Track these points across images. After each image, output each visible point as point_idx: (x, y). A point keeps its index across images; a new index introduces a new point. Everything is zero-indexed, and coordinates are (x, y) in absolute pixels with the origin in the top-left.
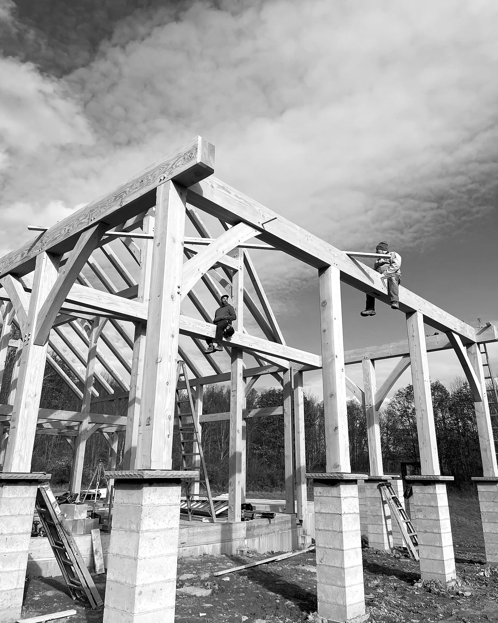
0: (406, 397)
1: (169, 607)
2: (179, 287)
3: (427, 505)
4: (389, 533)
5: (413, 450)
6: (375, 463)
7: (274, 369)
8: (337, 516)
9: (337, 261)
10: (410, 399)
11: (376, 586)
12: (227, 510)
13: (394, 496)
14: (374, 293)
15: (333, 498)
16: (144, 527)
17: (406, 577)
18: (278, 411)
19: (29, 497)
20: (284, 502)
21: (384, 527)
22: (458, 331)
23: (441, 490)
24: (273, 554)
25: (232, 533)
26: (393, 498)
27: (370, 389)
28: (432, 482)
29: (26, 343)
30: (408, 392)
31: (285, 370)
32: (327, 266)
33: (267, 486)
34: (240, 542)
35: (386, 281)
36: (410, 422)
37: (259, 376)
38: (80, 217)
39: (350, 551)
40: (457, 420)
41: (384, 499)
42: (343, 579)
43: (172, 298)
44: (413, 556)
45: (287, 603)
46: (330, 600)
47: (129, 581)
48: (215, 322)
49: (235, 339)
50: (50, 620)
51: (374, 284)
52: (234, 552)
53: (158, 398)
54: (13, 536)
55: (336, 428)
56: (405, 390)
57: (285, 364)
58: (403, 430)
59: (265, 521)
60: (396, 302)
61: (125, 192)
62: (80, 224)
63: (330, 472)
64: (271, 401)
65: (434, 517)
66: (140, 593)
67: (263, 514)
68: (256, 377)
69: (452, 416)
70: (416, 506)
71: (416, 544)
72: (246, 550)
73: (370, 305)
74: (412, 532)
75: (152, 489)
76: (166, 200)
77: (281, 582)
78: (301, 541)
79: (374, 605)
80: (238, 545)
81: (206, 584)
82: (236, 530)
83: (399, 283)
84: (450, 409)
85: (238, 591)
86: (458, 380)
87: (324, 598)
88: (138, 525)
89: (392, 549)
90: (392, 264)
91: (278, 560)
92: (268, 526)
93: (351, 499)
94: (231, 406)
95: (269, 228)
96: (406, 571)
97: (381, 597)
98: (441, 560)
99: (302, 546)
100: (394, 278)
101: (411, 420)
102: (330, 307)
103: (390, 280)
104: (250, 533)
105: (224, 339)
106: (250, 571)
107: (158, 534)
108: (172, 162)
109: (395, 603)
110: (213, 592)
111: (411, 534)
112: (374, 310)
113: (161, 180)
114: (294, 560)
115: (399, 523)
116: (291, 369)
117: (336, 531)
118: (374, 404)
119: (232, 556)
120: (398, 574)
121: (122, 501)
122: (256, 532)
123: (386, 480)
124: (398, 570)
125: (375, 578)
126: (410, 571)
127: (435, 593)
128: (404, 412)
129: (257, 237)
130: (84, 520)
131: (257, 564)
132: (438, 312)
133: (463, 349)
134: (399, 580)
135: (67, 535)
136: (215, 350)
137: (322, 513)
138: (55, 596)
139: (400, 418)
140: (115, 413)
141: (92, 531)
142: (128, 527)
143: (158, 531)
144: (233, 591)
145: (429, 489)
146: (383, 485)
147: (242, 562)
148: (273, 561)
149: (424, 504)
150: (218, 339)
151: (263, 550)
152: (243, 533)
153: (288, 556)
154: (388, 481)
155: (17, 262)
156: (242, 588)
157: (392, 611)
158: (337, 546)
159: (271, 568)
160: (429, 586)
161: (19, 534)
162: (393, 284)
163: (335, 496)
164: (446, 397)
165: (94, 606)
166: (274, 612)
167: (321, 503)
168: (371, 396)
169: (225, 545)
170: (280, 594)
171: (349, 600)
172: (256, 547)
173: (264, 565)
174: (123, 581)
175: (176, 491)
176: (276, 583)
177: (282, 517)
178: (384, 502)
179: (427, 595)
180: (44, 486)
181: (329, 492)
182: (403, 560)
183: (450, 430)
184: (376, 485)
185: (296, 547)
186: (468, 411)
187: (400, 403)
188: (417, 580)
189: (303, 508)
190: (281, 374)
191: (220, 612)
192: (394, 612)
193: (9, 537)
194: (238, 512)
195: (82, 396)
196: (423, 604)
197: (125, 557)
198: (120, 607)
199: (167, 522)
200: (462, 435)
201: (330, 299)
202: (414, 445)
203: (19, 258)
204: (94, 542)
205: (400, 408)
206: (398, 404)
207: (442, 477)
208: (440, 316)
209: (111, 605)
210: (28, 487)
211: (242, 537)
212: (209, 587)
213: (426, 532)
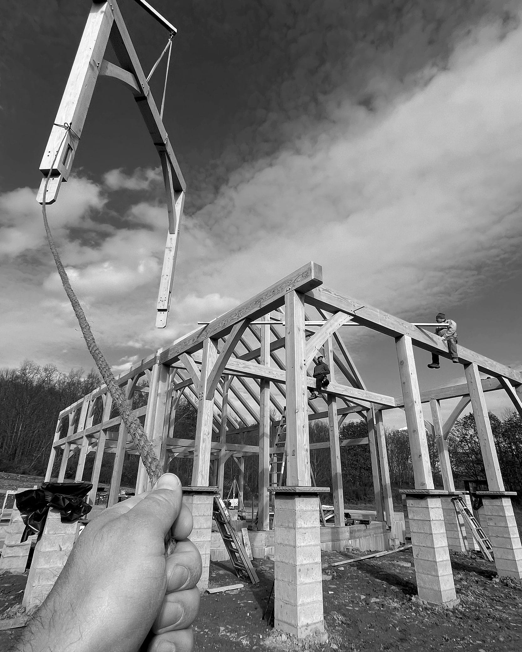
0: (463, 425)
1: (318, 582)
2: (305, 361)
3: (496, 515)
4: (465, 538)
5: (473, 470)
6: (447, 481)
7: (359, 409)
8: (427, 522)
9: (408, 331)
10: (467, 427)
11: (460, 579)
12: (333, 517)
13: (466, 508)
14: (438, 352)
15: (423, 509)
16: (298, 526)
17: (484, 573)
18: (364, 441)
19: (209, 504)
20: (375, 513)
21: (460, 532)
22: (507, 375)
23: (507, 503)
24: (370, 552)
25: (339, 535)
26: (465, 509)
27: (438, 423)
28: (499, 496)
29: (200, 399)
30: (465, 422)
31: (368, 410)
32: (402, 335)
33: (353, 499)
34: (346, 542)
35: (446, 342)
36: (468, 446)
37: (347, 414)
38: (232, 315)
39: (439, 549)
40: (510, 444)
41: (458, 510)
42: (436, 571)
43: (301, 368)
44: (487, 557)
45: (392, 588)
46: (427, 586)
47: (291, 561)
48: (314, 376)
49: (331, 388)
50: (227, 591)
51: (437, 345)
52: (342, 549)
53: (299, 437)
54: (201, 530)
55: (420, 456)
56: (462, 420)
57: (367, 405)
58: (464, 453)
59: (363, 526)
60: (456, 358)
61: (262, 298)
62: (232, 320)
63: (418, 489)
64: (350, 431)
65: (503, 524)
66: (300, 570)
67: (361, 521)
68: (345, 415)
69: (505, 441)
70: (487, 515)
71: (488, 548)
72: (351, 548)
73: (436, 360)
74: (483, 538)
75: (301, 499)
76: (292, 303)
77: (384, 573)
78: (391, 543)
79: (462, 593)
80: (344, 545)
81: (327, 572)
82: (342, 532)
83: (457, 343)
84: (503, 435)
85: (352, 578)
86: (508, 410)
87: (422, 585)
88: (294, 523)
89: (468, 551)
90: (450, 329)
91: (377, 556)
92: (365, 530)
93: (436, 509)
94: (331, 438)
95: (359, 314)
96: (483, 568)
97: (467, 588)
98: (513, 560)
99: (393, 547)
100: (452, 340)
101: (470, 445)
102: (407, 366)
103: (449, 343)
104: (352, 535)
105: (322, 389)
106: (358, 563)
107: (307, 530)
108: (294, 279)
109: (479, 592)
110: (333, 578)
111: (483, 539)
112: (438, 364)
113: (287, 290)
114: (389, 557)
115: (472, 530)
116: (372, 409)
117: (427, 533)
118: (442, 434)
119: (340, 552)
120: (477, 571)
121: (280, 507)
122: (357, 534)
123: (458, 495)
124: (476, 568)
125: (459, 573)
126: (486, 569)
127: (512, 588)
128: (463, 438)
129: (351, 320)
130: (236, 521)
131: (362, 559)
132: (489, 362)
133: (513, 389)
134: (479, 576)
135: (233, 531)
136: (316, 397)
137: (415, 520)
138: (226, 574)
139: (460, 443)
140: (241, 442)
141: (242, 529)
142: (287, 525)
143: (307, 528)
144: (348, 578)
145: (496, 502)
146: (455, 499)
147: (351, 558)
148: (373, 557)
149: (494, 514)
150: (318, 388)
151: (364, 549)
152: (348, 534)
153: (384, 554)
154: (460, 496)
155: (190, 345)
156: (354, 576)
157: (478, 598)
158: (429, 545)
159: (374, 562)
160: (505, 581)
161: (205, 528)
162: (452, 344)
163: (424, 506)
164: (499, 426)
165: (254, 583)
166: (384, 594)
167: (413, 512)
168: (439, 428)
169: (335, 544)
170: (385, 581)
171: (443, 587)
172: (358, 546)
173: (367, 560)
174: (287, 561)
175: (316, 501)
176: (380, 573)
177: (375, 524)
178: (458, 513)
179: (505, 589)
180: (217, 496)
181: (419, 504)
182: (479, 560)
183: (505, 453)
184: (449, 499)
185: (388, 548)
186: (519, 436)
187: (458, 431)
188: (495, 576)
189: (391, 517)
190: (365, 412)
191: (343, 592)
192: (479, 599)
193: (199, 531)
194: (343, 520)
195: (218, 432)
196: (502, 595)
197: (286, 545)
198: (286, 580)
199: (312, 523)
200: (516, 456)
201: (406, 359)
202: (474, 466)
203: (191, 342)
204: (244, 538)
205: (460, 435)
206: (457, 432)
207: (506, 492)
208: (491, 365)
209: (279, 578)
210: (208, 496)
211: (347, 538)
212: (329, 573)
213: (497, 537)
